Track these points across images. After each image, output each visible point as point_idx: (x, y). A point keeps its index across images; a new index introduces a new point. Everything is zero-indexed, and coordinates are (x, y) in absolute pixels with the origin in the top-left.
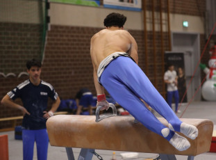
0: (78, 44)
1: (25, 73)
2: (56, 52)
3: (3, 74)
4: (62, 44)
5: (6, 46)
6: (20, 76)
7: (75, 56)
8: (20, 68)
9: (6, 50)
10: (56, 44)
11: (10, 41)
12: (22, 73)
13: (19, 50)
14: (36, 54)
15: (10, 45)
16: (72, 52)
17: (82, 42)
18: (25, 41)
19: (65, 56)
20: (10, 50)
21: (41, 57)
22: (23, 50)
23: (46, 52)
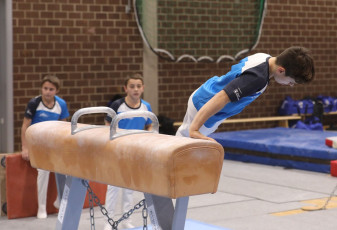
0: (320, 15)
1: (228, 57)
2: (283, 27)
3: (191, 57)
4: (293, 14)
5: (200, 15)
6: (219, 60)
7: (316, 34)
8: (222, 49)
9: (200, 22)
10: (282, 14)
11: (206, 9)
12: (224, 57)
13: (221, 22)
14: (249, 29)
15: (206, 15)
16: (309, 27)
17: (328, 12)
18: (232, 9)
19: (298, 33)
20: (206, 22)
21: (256, 33)
22: (228, 23)
23: (264, 27)
